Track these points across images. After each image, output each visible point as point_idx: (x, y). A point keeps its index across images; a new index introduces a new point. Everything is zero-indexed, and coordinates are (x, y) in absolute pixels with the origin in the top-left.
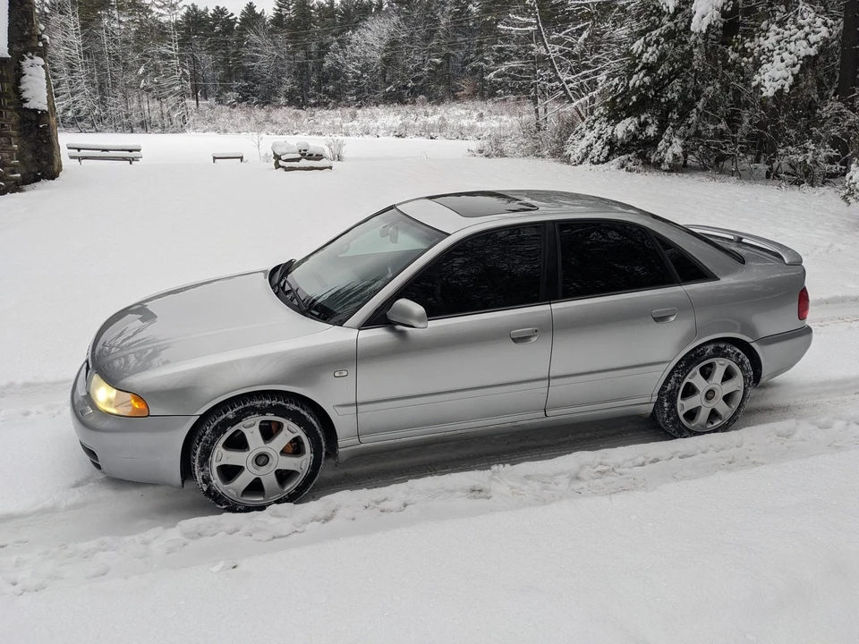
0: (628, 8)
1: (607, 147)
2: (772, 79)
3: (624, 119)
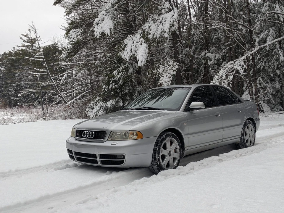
2: (165, 82)
3: (110, 100)
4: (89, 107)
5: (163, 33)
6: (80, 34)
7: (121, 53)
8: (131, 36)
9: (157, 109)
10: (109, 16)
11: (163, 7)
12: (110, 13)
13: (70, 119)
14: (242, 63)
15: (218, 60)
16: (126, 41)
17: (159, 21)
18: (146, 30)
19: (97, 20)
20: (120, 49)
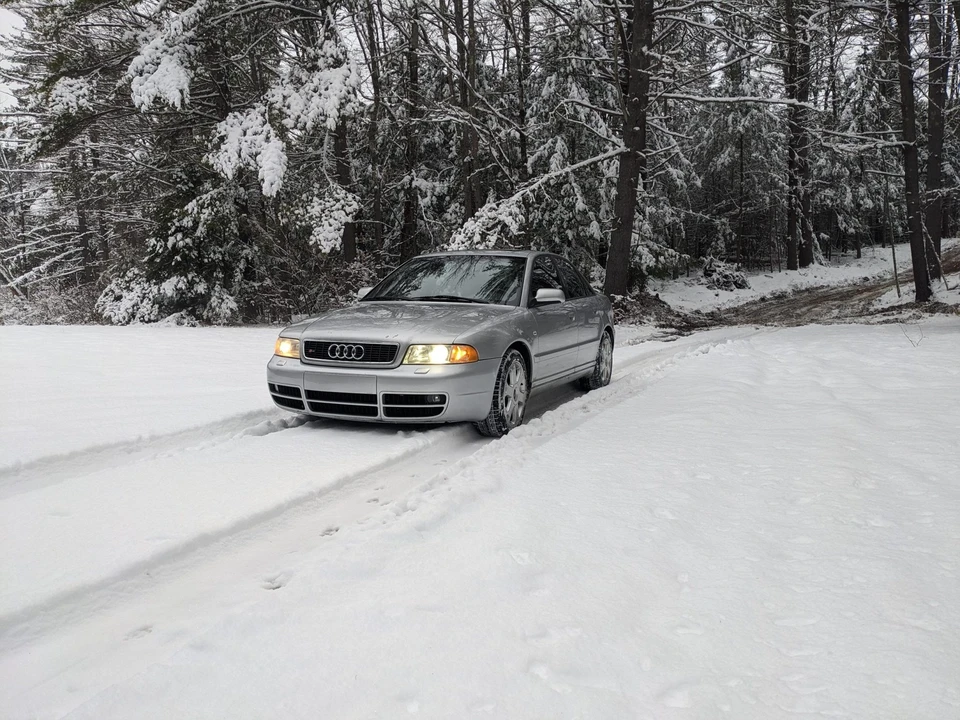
0: (112, 177)
1: (157, 306)
2: (326, 239)
3: (168, 278)
4: (107, 294)
5: (323, 118)
6: (87, 93)
7: (210, 156)
8: (235, 116)
9: (470, 301)
10: (172, 54)
11: (320, 52)
12: (177, 47)
13: (46, 323)
14: (515, 209)
15: (441, 198)
16: (221, 128)
17: (309, 86)
18: (278, 106)
19: (137, 62)
20: (207, 146)
